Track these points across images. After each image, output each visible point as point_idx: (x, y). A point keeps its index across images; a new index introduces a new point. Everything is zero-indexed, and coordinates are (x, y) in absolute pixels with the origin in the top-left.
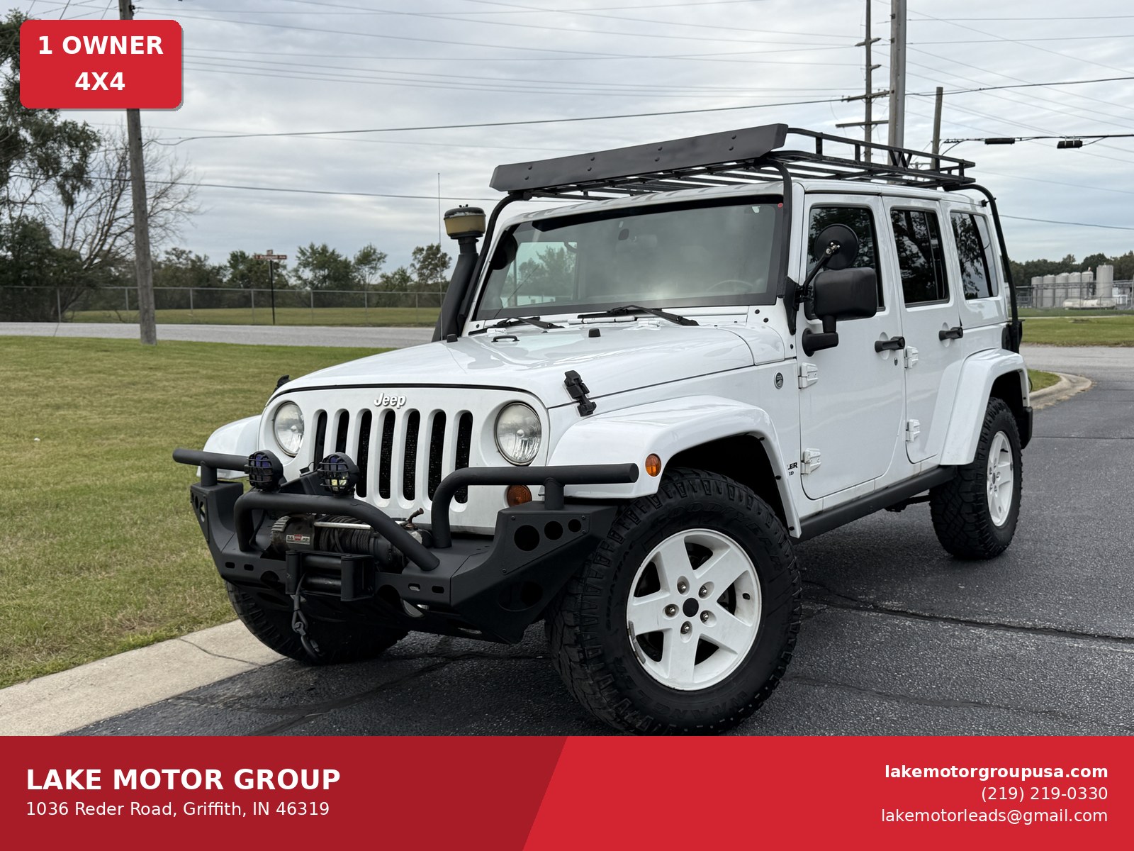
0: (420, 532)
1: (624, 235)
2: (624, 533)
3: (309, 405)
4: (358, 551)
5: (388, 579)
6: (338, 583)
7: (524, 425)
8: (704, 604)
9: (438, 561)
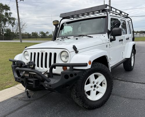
0: (48, 75)
2: (84, 74)
3: (29, 52)
6: (33, 84)
7: (66, 55)
8: (97, 85)
9: (50, 80)
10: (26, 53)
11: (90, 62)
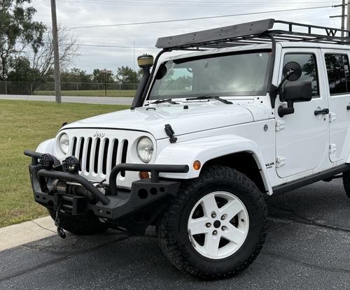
0: (105, 189)
1: (206, 66)
2: (187, 192)
4: (81, 195)
5: (91, 207)
6: (70, 207)
8: (223, 223)
9: (109, 201)
10: (63, 137)
11: (197, 164)
